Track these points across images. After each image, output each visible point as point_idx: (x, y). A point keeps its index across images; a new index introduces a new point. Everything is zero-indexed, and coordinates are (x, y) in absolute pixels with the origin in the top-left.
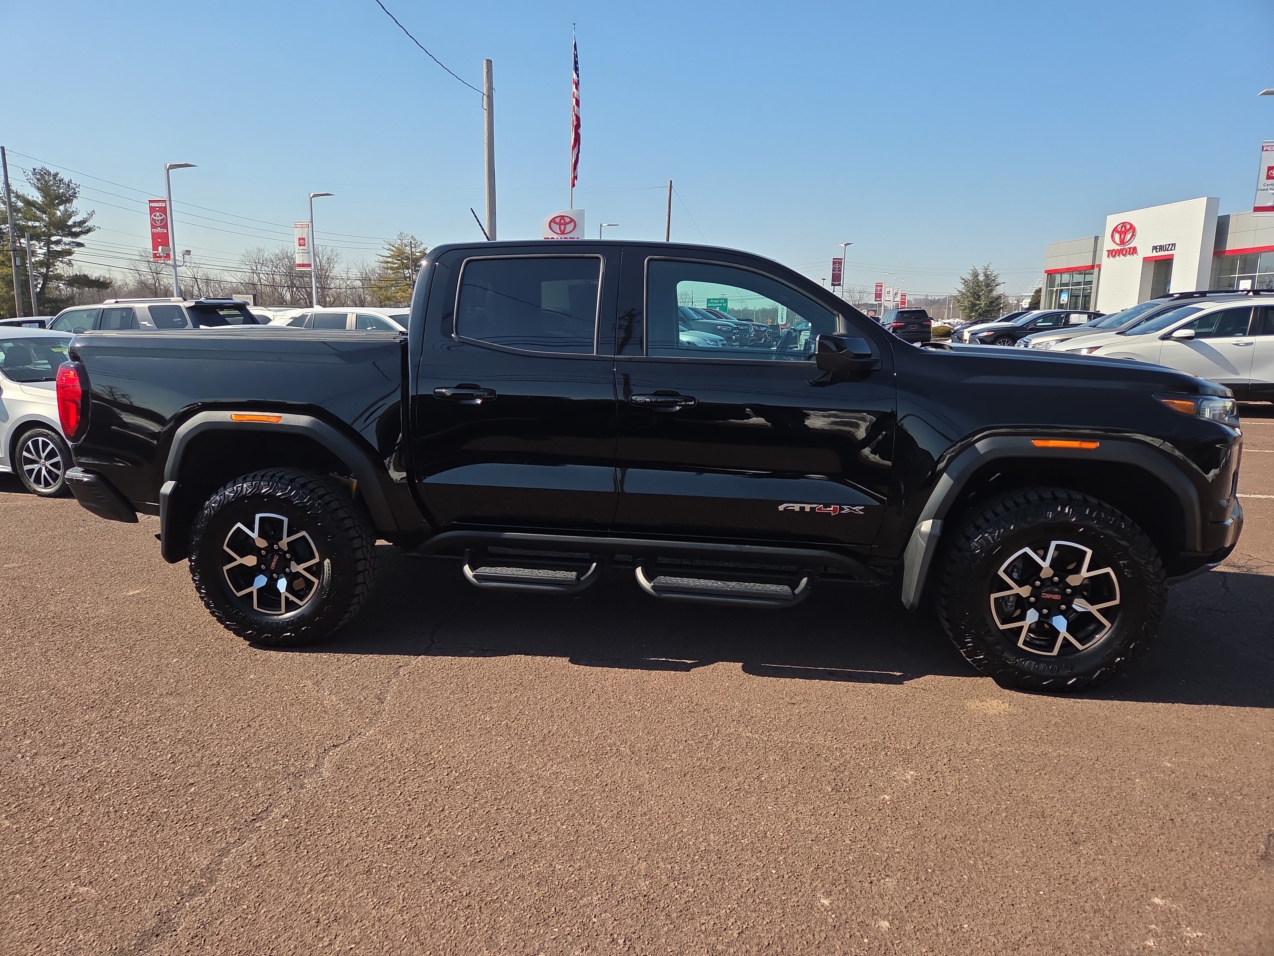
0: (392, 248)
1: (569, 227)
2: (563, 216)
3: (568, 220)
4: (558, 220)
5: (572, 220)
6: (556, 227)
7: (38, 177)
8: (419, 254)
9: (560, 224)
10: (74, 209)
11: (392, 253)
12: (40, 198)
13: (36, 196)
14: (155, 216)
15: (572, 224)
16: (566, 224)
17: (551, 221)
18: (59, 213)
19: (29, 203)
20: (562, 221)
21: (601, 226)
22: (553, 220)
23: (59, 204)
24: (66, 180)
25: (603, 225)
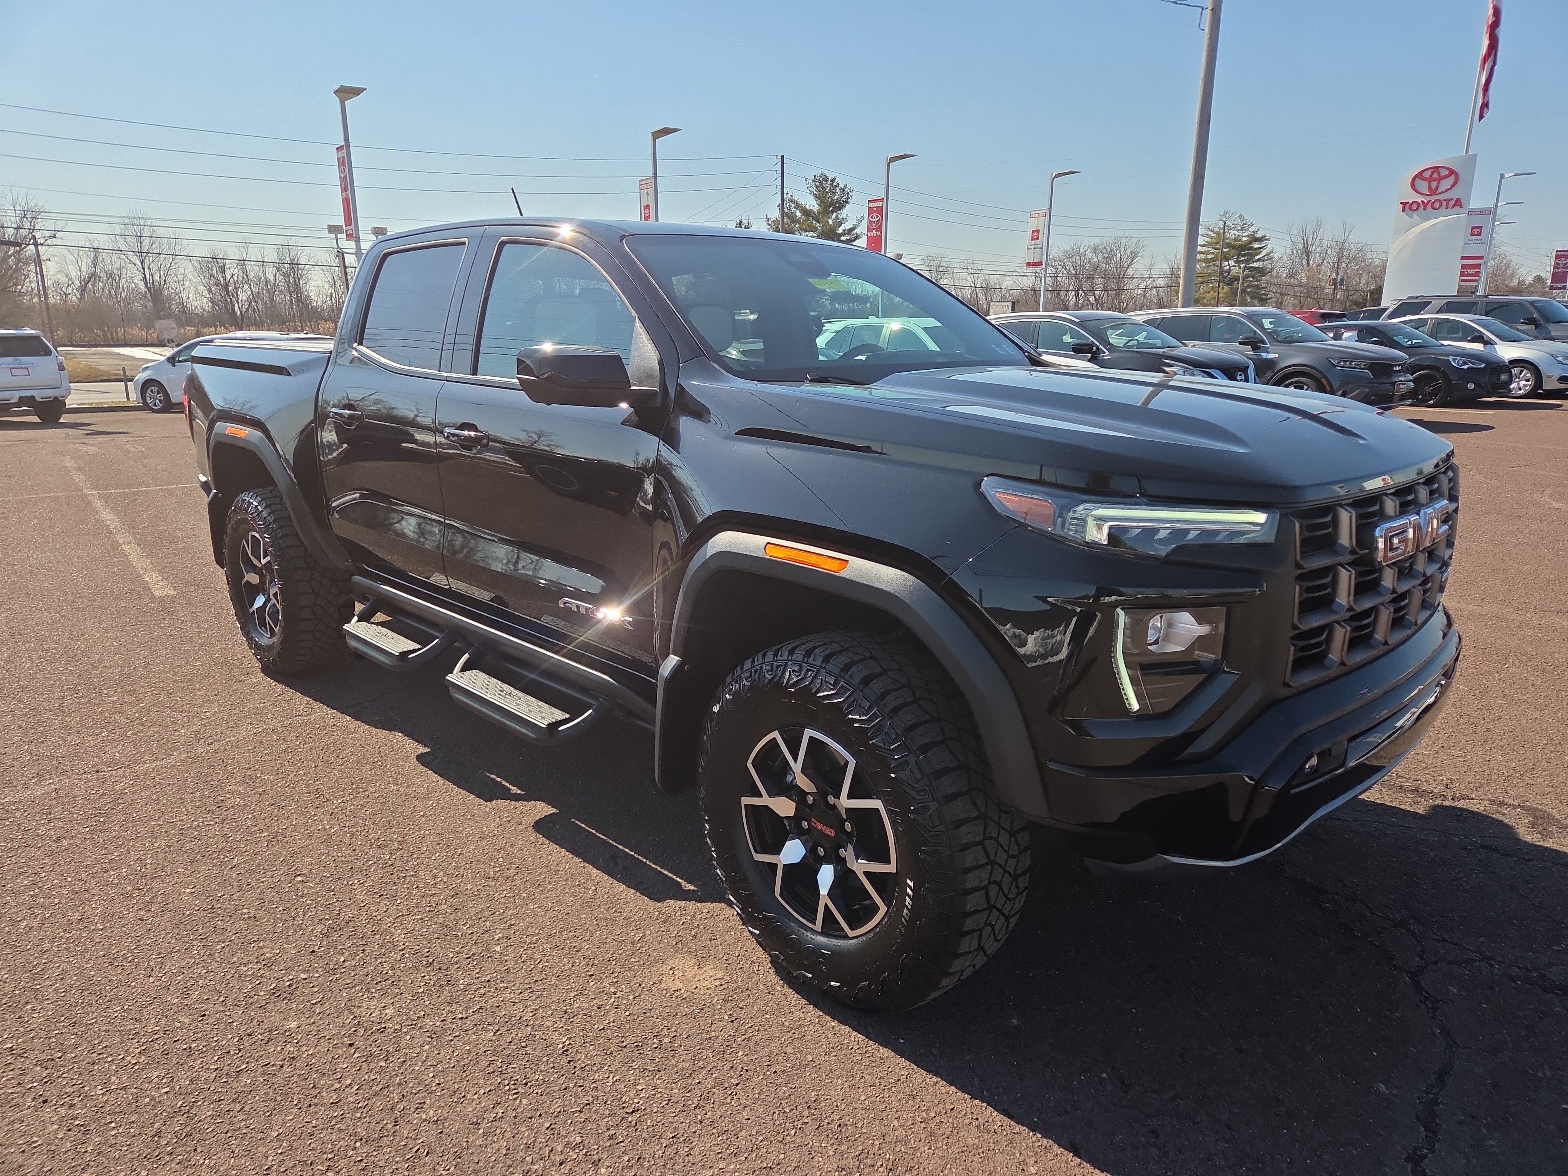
0: (1210, 233)
1: (1446, 184)
2: (1437, 168)
3: (1444, 172)
4: (1427, 174)
5: (1452, 172)
6: (1422, 185)
7: (817, 183)
8: (1247, 238)
9: (1430, 180)
10: (845, 216)
11: (1209, 240)
12: (817, 206)
13: (812, 204)
14: (872, 217)
15: (1451, 179)
16: (1440, 179)
17: (1416, 176)
18: (830, 222)
19: (807, 213)
20: (1435, 175)
21: (1502, 176)
22: (1420, 175)
23: (832, 212)
24: (842, 185)
25: (1506, 176)
